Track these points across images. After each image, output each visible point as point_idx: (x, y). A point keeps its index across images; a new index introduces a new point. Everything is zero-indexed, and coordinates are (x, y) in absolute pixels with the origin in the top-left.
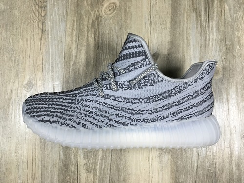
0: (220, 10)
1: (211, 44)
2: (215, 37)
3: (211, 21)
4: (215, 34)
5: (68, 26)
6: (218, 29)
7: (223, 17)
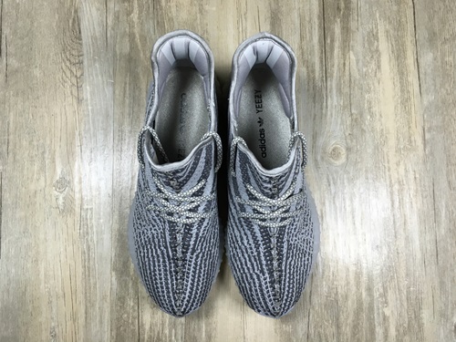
0: (342, 62)
1: (329, 113)
2: (335, 103)
3: (329, 79)
4: (335, 98)
5: (117, 92)
6: (340, 91)
7: (347, 73)
